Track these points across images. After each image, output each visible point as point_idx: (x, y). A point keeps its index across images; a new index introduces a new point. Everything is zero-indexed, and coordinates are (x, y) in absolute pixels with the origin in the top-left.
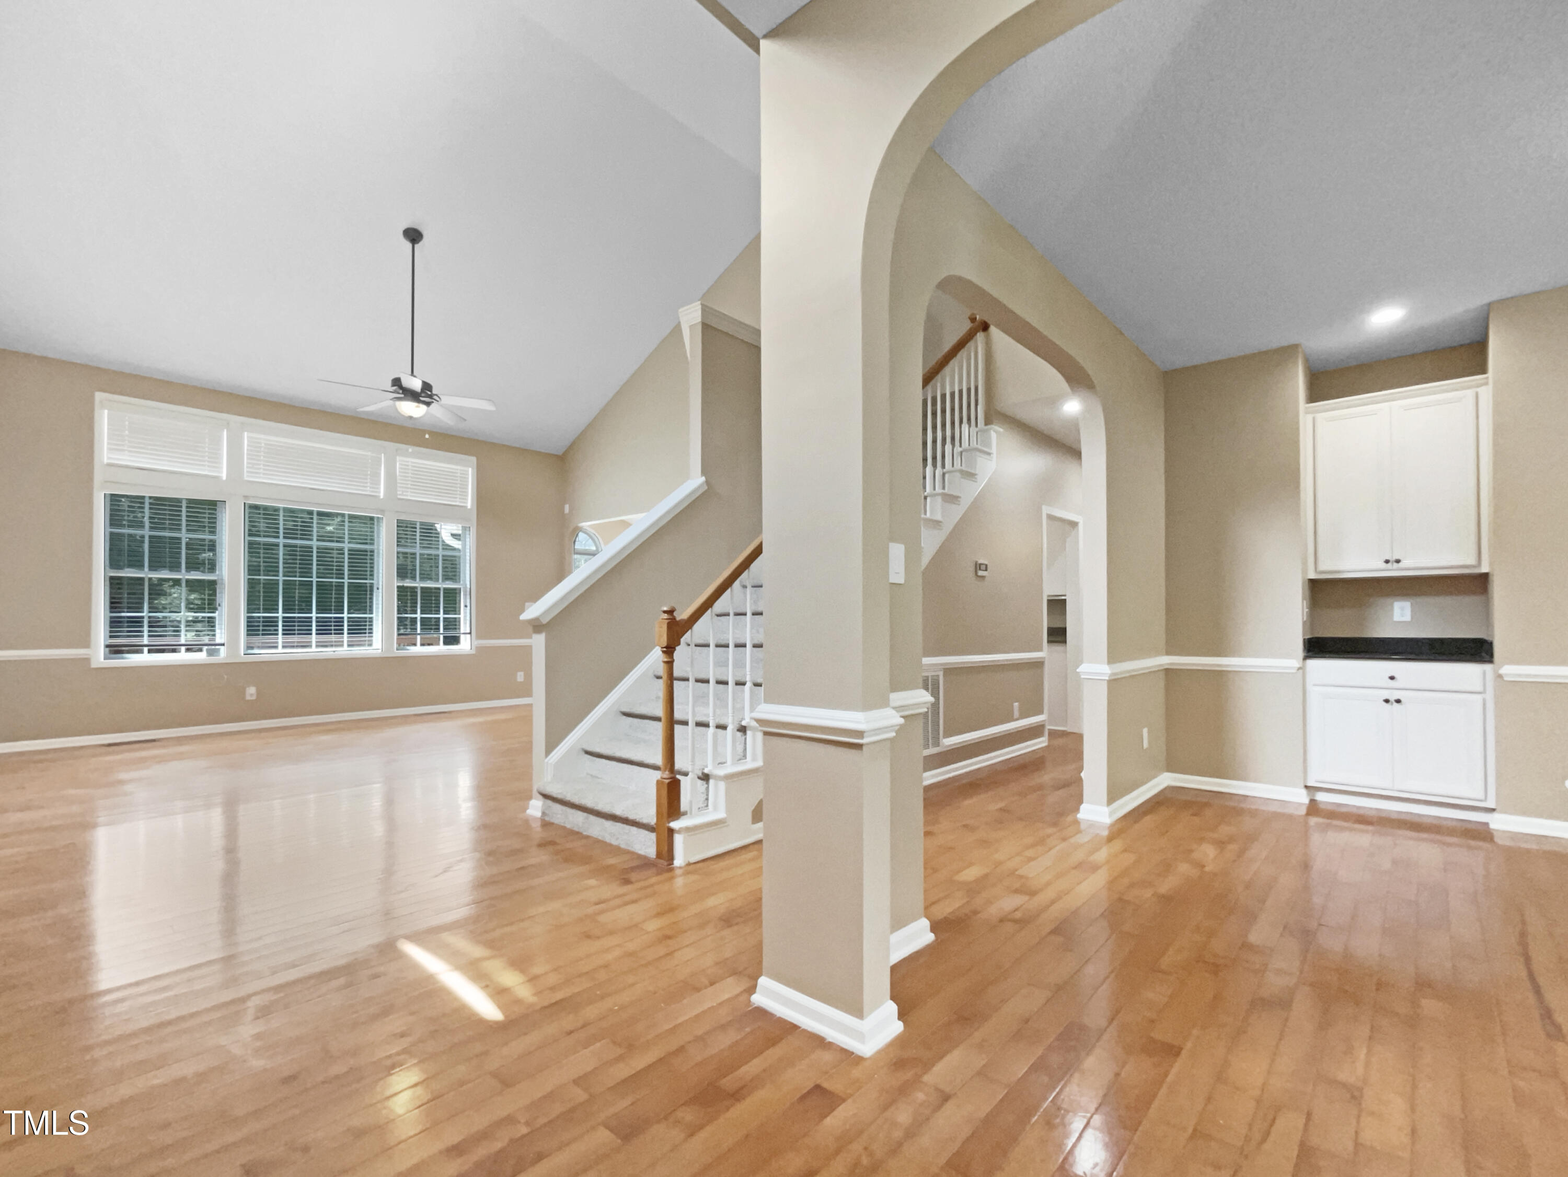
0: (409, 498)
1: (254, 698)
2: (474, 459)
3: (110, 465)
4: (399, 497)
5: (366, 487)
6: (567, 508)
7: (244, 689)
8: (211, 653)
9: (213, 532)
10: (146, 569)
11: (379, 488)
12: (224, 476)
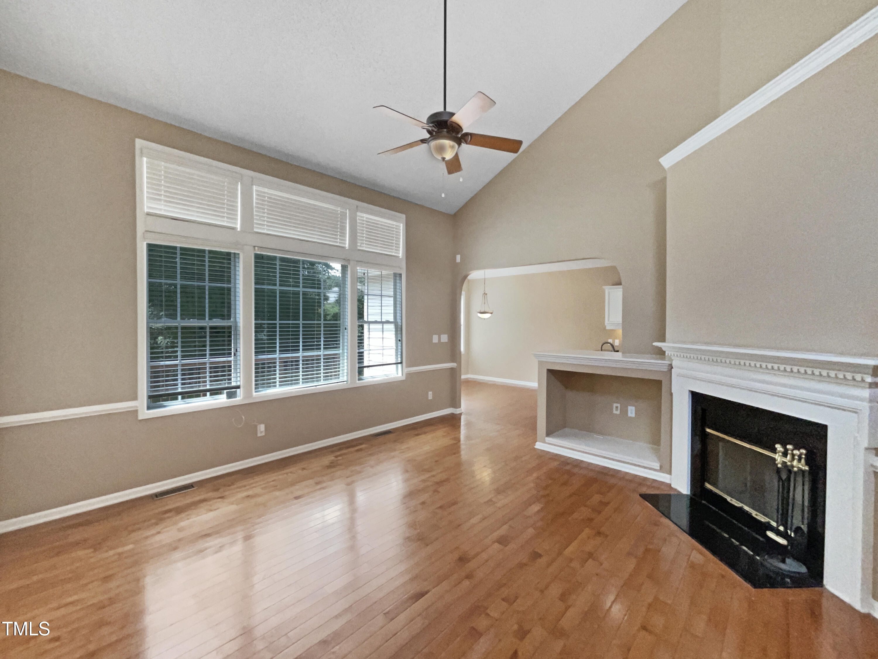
0: (364, 249)
1: (263, 434)
2: (404, 216)
3: (148, 214)
4: (359, 248)
5: (337, 239)
6: (458, 258)
7: (256, 427)
8: (231, 395)
9: (229, 282)
10: (179, 318)
11: (345, 240)
12: (239, 227)
